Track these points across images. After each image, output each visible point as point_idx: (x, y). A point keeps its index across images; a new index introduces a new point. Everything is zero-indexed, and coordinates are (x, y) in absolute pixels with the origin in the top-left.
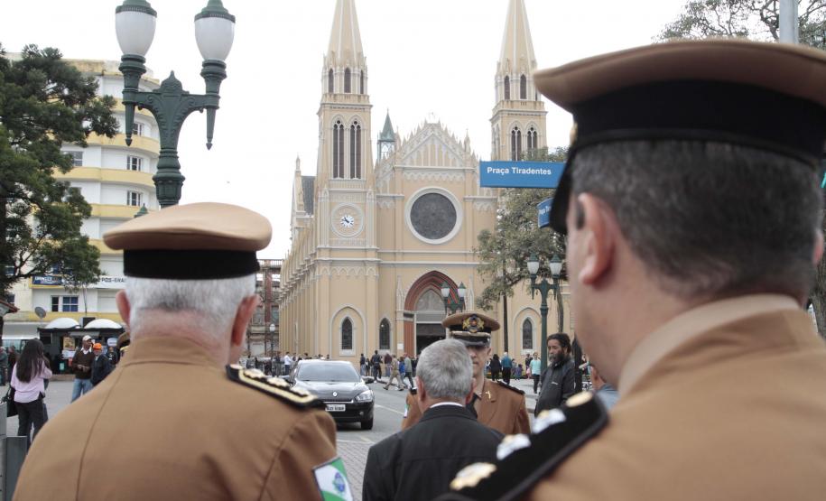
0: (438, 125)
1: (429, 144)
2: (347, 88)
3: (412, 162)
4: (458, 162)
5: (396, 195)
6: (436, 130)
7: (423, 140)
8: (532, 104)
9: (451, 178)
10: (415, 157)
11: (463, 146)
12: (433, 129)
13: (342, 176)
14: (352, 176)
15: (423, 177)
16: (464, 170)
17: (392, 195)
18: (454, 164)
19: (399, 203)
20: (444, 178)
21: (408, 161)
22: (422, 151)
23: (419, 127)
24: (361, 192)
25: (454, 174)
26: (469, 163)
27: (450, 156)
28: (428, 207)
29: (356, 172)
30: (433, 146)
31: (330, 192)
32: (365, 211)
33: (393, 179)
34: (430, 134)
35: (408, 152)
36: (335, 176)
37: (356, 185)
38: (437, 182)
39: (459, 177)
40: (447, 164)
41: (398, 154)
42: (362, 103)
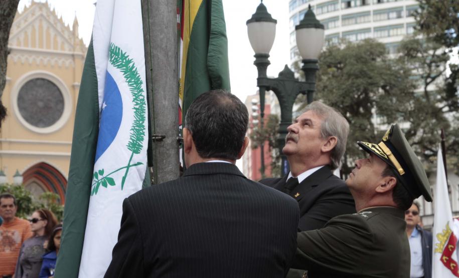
0: (45, 5)
1: (37, 25)
3: (19, 44)
4: (66, 46)
6: (44, 9)
7: (30, 19)
9: (60, 62)
10: (22, 37)
11: (71, 29)
12: (41, 9)
15: (31, 60)
16: (73, 56)
18: (63, 48)
20: (53, 62)
22: (29, 31)
23: (25, 7)
25: (63, 59)
26: (78, 47)
27: (59, 39)
28: (34, 93)
30: (41, 27)
34: (38, 13)
38: (45, 67)
39: (68, 62)
40: (55, 48)
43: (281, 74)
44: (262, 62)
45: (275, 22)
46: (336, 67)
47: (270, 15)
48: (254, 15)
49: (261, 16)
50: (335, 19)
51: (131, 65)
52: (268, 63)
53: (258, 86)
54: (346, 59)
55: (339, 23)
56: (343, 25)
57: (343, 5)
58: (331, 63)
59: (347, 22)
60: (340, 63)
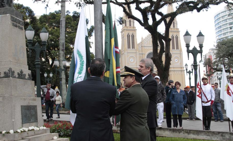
2: (130, 25)
5: (143, 53)
8: (176, 29)
10: (147, 43)
13: (130, 48)
14: (133, 48)
17: (142, 53)
19: (143, 55)
21: (145, 44)
22: (149, 42)
24: (135, 52)
29: (133, 47)
31: (127, 52)
32: (136, 57)
33: (142, 49)
35: (145, 42)
36: (128, 48)
37: (133, 51)
41: (143, 42)
42: (134, 29)
43: (193, 49)
44: (188, 46)
45: (191, 35)
46: (225, 45)
47: (189, 34)
48: (185, 34)
49: (187, 34)
50: (227, 32)
51: (80, 53)
52: (190, 46)
53: (187, 52)
54: (227, 43)
55: (229, 33)
56: (230, 34)
57: (230, 29)
58: (223, 44)
59: (231, 33)
60: (226, 44)
